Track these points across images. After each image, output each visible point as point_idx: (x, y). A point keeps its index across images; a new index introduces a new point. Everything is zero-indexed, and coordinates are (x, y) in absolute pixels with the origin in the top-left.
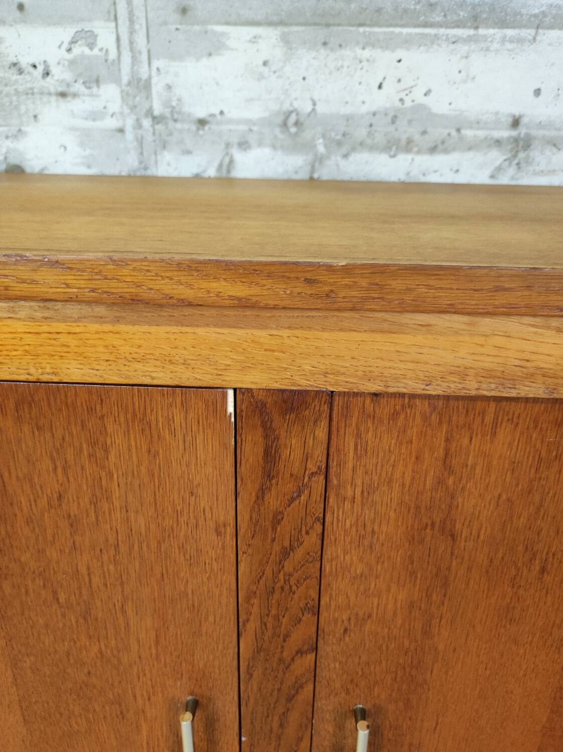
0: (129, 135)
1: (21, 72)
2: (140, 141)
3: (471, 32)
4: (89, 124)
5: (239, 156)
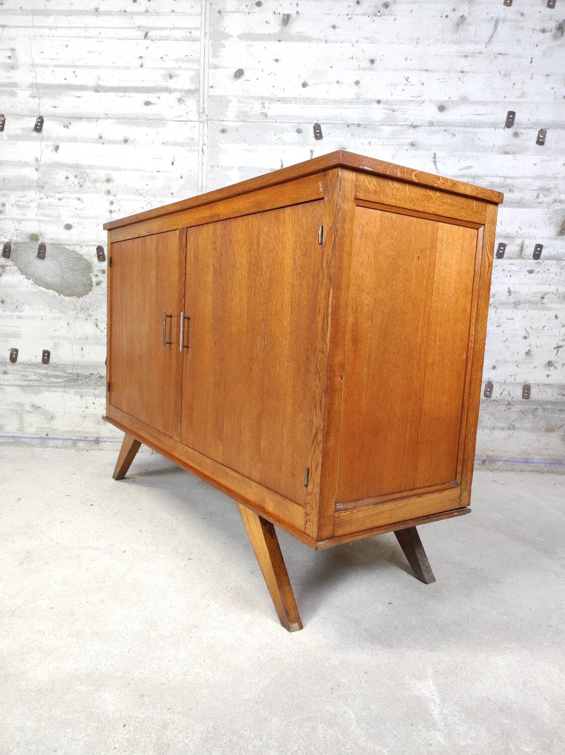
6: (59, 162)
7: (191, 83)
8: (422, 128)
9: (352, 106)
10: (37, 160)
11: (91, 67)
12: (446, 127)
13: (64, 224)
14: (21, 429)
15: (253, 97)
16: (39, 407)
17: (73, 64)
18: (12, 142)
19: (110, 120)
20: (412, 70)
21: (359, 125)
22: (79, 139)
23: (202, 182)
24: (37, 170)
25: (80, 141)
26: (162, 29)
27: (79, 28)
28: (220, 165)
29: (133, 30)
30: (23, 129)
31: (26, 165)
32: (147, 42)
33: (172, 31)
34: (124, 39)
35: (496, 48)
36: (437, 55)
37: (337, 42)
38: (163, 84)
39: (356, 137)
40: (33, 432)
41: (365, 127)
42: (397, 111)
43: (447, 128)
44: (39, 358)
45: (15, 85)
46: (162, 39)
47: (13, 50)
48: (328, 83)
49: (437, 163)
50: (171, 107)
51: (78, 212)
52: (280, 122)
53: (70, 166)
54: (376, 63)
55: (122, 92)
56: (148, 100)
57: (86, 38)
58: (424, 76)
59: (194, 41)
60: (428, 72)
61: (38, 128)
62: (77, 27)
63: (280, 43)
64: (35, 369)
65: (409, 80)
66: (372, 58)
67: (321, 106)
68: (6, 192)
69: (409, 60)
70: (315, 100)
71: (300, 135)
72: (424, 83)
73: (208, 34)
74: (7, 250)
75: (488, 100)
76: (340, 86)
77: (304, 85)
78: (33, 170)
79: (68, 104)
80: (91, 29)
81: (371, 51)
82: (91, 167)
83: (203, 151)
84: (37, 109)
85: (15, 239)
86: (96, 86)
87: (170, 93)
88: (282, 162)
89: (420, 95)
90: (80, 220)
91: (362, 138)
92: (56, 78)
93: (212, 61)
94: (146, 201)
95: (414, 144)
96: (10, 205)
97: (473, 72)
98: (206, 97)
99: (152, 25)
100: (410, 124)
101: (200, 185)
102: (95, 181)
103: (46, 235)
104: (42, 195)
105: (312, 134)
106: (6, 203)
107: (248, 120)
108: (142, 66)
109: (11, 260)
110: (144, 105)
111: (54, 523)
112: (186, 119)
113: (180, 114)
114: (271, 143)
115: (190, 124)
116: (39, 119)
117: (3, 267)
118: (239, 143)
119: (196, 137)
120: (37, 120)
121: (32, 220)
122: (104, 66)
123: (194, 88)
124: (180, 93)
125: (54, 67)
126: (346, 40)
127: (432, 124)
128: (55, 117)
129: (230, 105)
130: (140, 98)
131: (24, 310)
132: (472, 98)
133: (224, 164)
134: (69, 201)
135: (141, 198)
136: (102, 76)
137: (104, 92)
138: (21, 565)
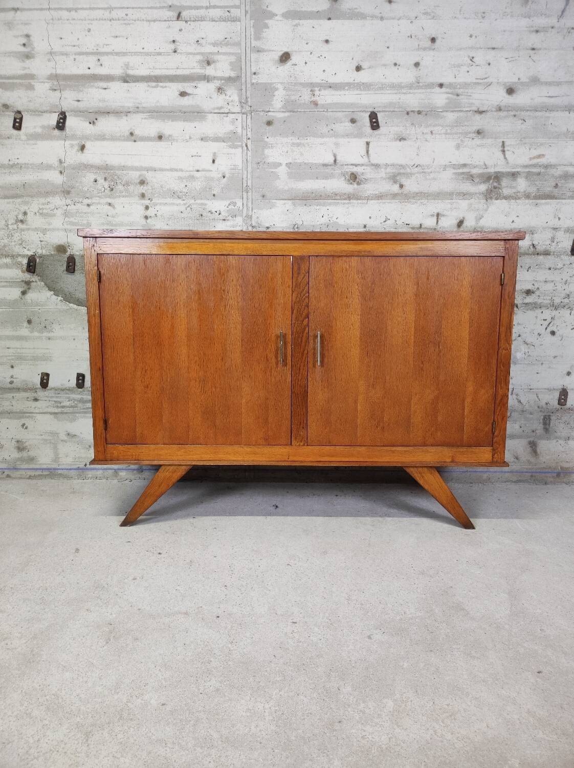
1: (212, 213)
3: (348, 201)
6: (85, 163)
7: (232, 69)
8: (488, 114)
9: (411, 91)
10: (60, 161)
11: (117, 54)
12: (515, 112)
14: (56, 459)
15: (301, 84)
16: (75, 435)
17: (97, 51)
18: (31, 142)
19: (142, 114)
20: (477, 48)
21: (419, 112)
22: (107, 137)
23: (247, 181)
24: (61, 172)
25: (108, 139)
26: (197, 8)
27: (102, 9)
28: (267, 162)
29: (164, 9)
30: (43, 127)
31: (49, 167)
32: (181, 24)
33: (208, 10)
34: (154, 21)
35: (568, 22)
36: (504, 31)
37: (393, 19)
38: (198, 71)
39: (417, 126)
40: (70, 463)
41: (426, 115)
42: (462, 95)
43: (517, 113)
44: (74, 382)
45: (32, 77)
46: (197, 19)
47: (28, 36)
48: (385, 65)
49: (507, 153)
50: (210, 98)
51: (110, 219)
52: (332, 112)
53: (99, 168)
54: (438, 42)
55: (154, 81)
56: (184, 90)
57: (110, 20)
58: (491, 55)
59: (234, 21)
60: (495, 50)
61: (61, 125)
62: (99, 9)
63: (330, 21)
64: (68, 394)
65: (474, 60)
66: (433, 36)
67: (377, 92)
68: (27, 199)
69: (474, 37)
70: (371, 85)
71: (354, 125)
72: (491, 62)
73: (249, 12)
74: (31, 264)
75: (561, 80)
76: (398, 69)
77: (358, 69)
78: (57, 172)
79: (93, 96)
80: (116, 10)
81: (431, 28)
82: (123, 168)
83: (247, 146)
84: (58, 103)
85: (40, 251)
86: (124, 75)
87: (208, 81)
88: (335, 156)
89: (487, 76)
91: (423, 126)
92: (79, 68)
93: (254, 43)
94: (185, 204)
95: (480, 131)
96: (32, 213)
97: (545, 49)
98: (249, 86)
99: (185, 4)
100: (476, 109)
101: (245, 185)
102: (127, 184)
103: (75, 246)
104: (68, 201)
105: (368, 124)
106: (28, 211)
107: (296, 110)
108: (175, 52)
109: (36, 275)
110: (179, 96)
111: (126, 580)
112: (227, 111)
113: (220, 105)
114: (322, 136)
115: (231, 116)
116: (61, 115)
117: (28, 283)
118: (287, 136)
119: (239, 130)
120: (59, 116)
121: (58, 229)
122: (132, 53)
123: (234, 75)
124: (220, 81)
125: (75, 54)
126: (404, 16)
127: (500, 109)
128: (79, 113)
129: (276, 93)
130: (175, 88)
131: (54, 330)
132: (543, 79)
133: (271, 160)
134: (99, 207)
135: (179, 201)
136: (131, 65)
137: (133, 82)
138: (107, 643)
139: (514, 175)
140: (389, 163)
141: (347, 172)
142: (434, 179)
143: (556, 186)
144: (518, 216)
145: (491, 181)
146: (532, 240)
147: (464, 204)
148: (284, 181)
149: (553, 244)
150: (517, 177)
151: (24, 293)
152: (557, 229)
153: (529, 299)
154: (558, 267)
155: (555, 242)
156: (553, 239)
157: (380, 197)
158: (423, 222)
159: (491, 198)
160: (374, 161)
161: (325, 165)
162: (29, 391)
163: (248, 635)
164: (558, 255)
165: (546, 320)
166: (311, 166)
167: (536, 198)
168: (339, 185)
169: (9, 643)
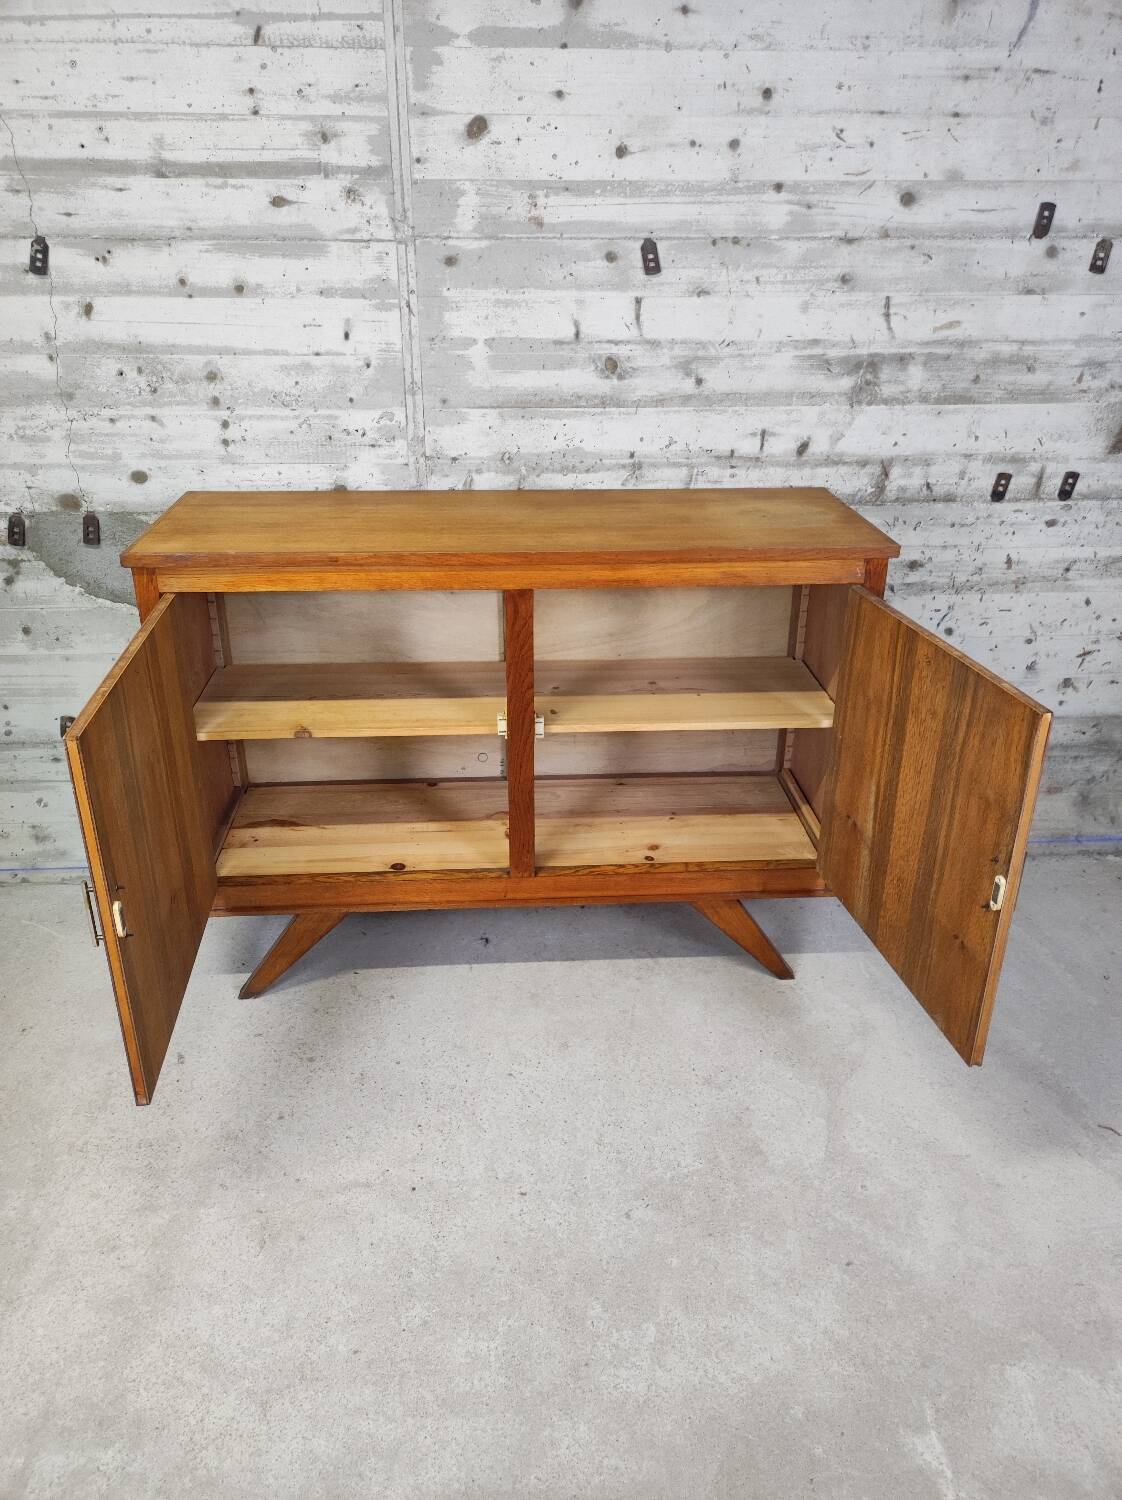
0: (412, 467)
1: (349, 434)
2: (418, 470)
3: (602, 409)
4: (389, 461)
5: (476, 477)
6: (97, 339)
7: (371, 151)
8: (865, 242)
9: (722, 199)
10: (47, 337)
11: (138, 116)
12: (913, 240)
13: (130, 472)
15: (511, 183)
17: (94, 109)
19: (197, 242)
20: (852, 112)
21: (736, 241)
22: (134, 288)
23: (412, 374)
24: (51, 358)
25: (138, 293)
26: (296, 18)
27: (97, 17)
28: (449, 336)
29: (226, 20)
30: (4, 268)
31: (26, 348)
32: (261, 53)
33: (318, 24)
34: (207, 45)
35: (1031, 56)
36: (904, 77)
37: (691, 47)
38: (306, 154)
39: (730, 268)
41: (748, 245)
42: (817, 207)
43: (917, 242)
46: (296, 43)
48: (671, 145)
49: (894, 320)
50: (333, 209)
51: (156, 445)
52: (571, 239)
53: (124, 349)
54: (776, 98)
55: (217, 175)
56: (279, 194)
57: (115, 43)
58: (875, 128)
59: (371, 48)
60: (885, 115)
61: (39, 264)
62: (91, 17)
63: (566, 50)
65: (843, 136)
66: (767, 85)
67: (656, 200)
69: (845, 88)
70: (645, 185)
71: (614, 264)
72: (875, 141)
73: (402, 28)
74: (16, 530)
75: (1004, 178)
76: (698, 153)
77: (621, 152)
78: (44, 361)
79: (98, 205)
80: (125, 20)
81: (763, 68)
82: (172, 349)
83: (409, 306)
84: (27, 220)
85: (28, 507)
86: (156, 162)
87: (326, 176)
88: (577, 325)
89: (866, 169)
90: (162, 463)
91: (741, 268)
92: (63, 147)
93: (416, 97)
94: (296, 417)
95: (848, 277)
96: (5, 437)
97: (979, 115)
98: (407, 186)
99: (268, 10)
100: (842, 235)
101: (409, 380)
102: (183, 380)
103: (95, 496)
104: (73, 413)
105: (639, 263)
107: (501, 235)
108: (256, 113)
109: (29, 549)
110: (270, 205)
111: (269, 1122)
112: (366, 236)
113: (352, 225)
114: (553, 286)
115: (376, 247)
116: (39, 244)
117: (14, 564)
118: (486, 287)
119: (393, 276)
120: (32, 246)
121: (59, 466)
122: (168, 114)
123: (377, 163)
124: (349, 176)
125: (51, 115)
126: (713, 41)
127: (885, 234)
128: (72, 239)
129: (462, 201)
130: (261, 189)
131: (73, 644)
132: (970, 175)
133: (455, 333)
134: (133, 423)
135: (287, 412)
136: (168, 140)
137: (176, 176)
138: (262, 1247)
139: (903, 360)
140: (679, 337)
141: (600, 357)
142: (761, 368)
143: (976, 380)
144: (904, 435)
145: (862, 371)
146: (926, 476)
147: (810, 413)
148: (481, 375)
149: (964, 483)
150: (907, 364)
151: (9, 581)
152: (971, 455)
153: (914, 577)
154: (968, 522)
155: (966, 479)
156: (962, 475)
157: (659, 402)
158: (735, 446)
159: (859, 402)
160: (649, 335)
161: (559, 343)
162: (42, 746)
163: (458, 1221)
164: (968, 500)
165: (939, 610)
166: (531, 344)
167: (938, 401)
168: (584, 379)
169: (121, 1257)
